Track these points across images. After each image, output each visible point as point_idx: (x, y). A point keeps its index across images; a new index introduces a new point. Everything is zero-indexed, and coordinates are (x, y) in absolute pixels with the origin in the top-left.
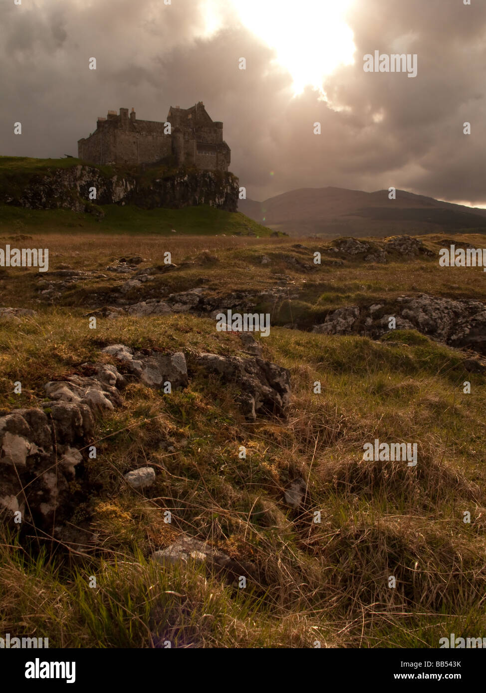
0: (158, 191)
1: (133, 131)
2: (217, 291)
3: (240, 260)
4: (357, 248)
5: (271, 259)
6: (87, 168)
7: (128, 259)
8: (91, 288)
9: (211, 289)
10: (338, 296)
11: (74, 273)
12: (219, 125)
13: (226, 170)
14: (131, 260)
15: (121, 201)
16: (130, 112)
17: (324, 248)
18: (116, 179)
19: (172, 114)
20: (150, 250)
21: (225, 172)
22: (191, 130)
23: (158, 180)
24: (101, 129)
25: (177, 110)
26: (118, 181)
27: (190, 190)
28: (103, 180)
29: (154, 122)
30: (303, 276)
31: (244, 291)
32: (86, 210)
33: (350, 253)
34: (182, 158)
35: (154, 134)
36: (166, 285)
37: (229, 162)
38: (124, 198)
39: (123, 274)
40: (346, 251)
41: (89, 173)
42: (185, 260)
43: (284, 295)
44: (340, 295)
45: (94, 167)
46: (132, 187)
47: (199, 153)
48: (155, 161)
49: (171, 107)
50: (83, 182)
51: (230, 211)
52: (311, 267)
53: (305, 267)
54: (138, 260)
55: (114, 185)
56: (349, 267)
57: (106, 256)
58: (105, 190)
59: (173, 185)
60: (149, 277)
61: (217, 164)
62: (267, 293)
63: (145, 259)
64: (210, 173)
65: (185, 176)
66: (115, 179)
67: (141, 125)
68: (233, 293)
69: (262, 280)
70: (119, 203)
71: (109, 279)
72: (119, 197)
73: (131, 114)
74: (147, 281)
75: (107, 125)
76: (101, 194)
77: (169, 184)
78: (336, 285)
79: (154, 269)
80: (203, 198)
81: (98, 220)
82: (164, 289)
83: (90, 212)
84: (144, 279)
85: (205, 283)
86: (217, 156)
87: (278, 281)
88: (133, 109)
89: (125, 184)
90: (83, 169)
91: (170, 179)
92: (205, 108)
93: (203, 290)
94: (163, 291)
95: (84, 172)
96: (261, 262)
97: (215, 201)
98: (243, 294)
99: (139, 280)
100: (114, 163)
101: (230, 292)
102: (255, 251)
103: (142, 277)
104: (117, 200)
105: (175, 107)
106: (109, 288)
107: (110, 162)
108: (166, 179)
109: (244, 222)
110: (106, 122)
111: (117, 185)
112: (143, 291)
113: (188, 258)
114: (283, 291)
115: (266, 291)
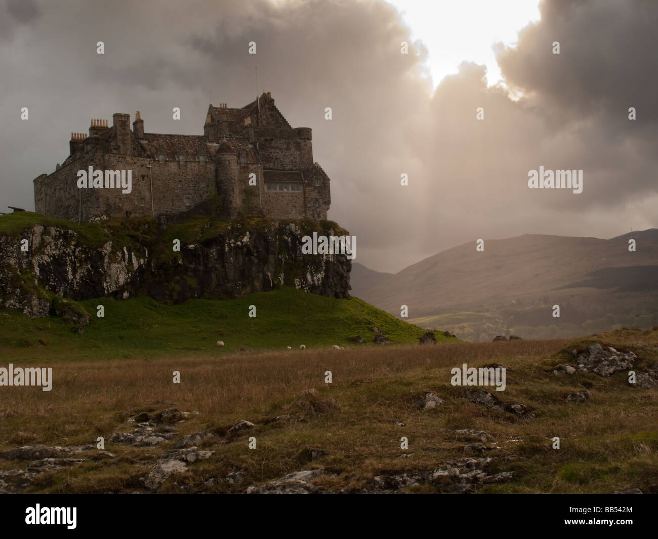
0: (192, 266)
1: (140, 155)
2: (343, 475)
3: (380, 405)
4: (612, 363)
5: (441, 397)
6: (53, 231)
7: (152, 415)
8: (85, 483)
9: (329, 471)
10: (593, 469)
11: (46, 451)
12: (304, 134)
13: (322, 218)
14: (160, 416)
15: (122, 289)
16: (132, 120)
17: (545, 367)
18: (109, 249)
19: (212, 117)
20: (191, 391)
21: (321, 222)
22: (250, 146)
23: (191, 246)
24: (78, 155)
25: (223, 111)
26: (113, 253)
27: (256, 261)
28: (84, 252)
29: (179, 136)
30: (512, 429)
31: (399, 472)
32: (52, 312)
33: (599, 374)
34: (237, 201)
35: (181, 158)
36: (238, 468)
37: (328, 203)
38: (126, 283)
39: (146, 448)
40: (591, 370)
41: (56, 239)
42: (268, 413)
43: (481, 474)
44: (597, 467)
45: (65, 227)
46: (142, 261)
47: (269, 188)
48: (184, 209)
49: (211, 106)
50: (46, 258)
51: (337, 296)
52: (524, 409)
53: (512, 411)
54: (174, 416)
55: (106, 260)
56: (600, 402)
57: (106, 410)
58: (88, 271)
59: (221, 253)
60: (202, 453)
61: (305, 206)
62: (446, 473)
63: (186, 414)
64: (293, 226)
65: (244, 235)
66: (108, 247)
67: (155, 143)
68: (377, 478)
69: (429, 446)
70: (117, 294)
71: (121, 460)
72: (117, 282)
73: (135, 124)
74: (198, 461)
75: (89, 147)
76: (81, 278)
77: (213, 252)
78: (585, 448)
79: (210, 435)
80: (282, 275)
81: (75, 331)
82: (233, 477)
83: (61, 315)
84: (191, 458)
85: (316, 458)
86: (304, 193)
87: (467, 446)
88: (138, 114)
89: (127, 256)
90: (46, 232)
91: (218, 241)
92: (276, 104)
93: (314, 475)
94: (231, 481)
95: (48, 239)
96: (422, 406)
97: (305, 279)
98: (398, 478)
99: (182, 460)
100: (105, 217)
101: (370, 475)
102: (409, 384)
103: (187, 453)
104: (113, 288)
105: (218, 106)
106: (121, 480)
107: (97, 216)
108: (208, 243)
109: (367, 317)
110: (87, 141)
111: (113, 260)
112: (192, 483)
113: (276, 407)
114: (478, 466)
115: (445, 469)
